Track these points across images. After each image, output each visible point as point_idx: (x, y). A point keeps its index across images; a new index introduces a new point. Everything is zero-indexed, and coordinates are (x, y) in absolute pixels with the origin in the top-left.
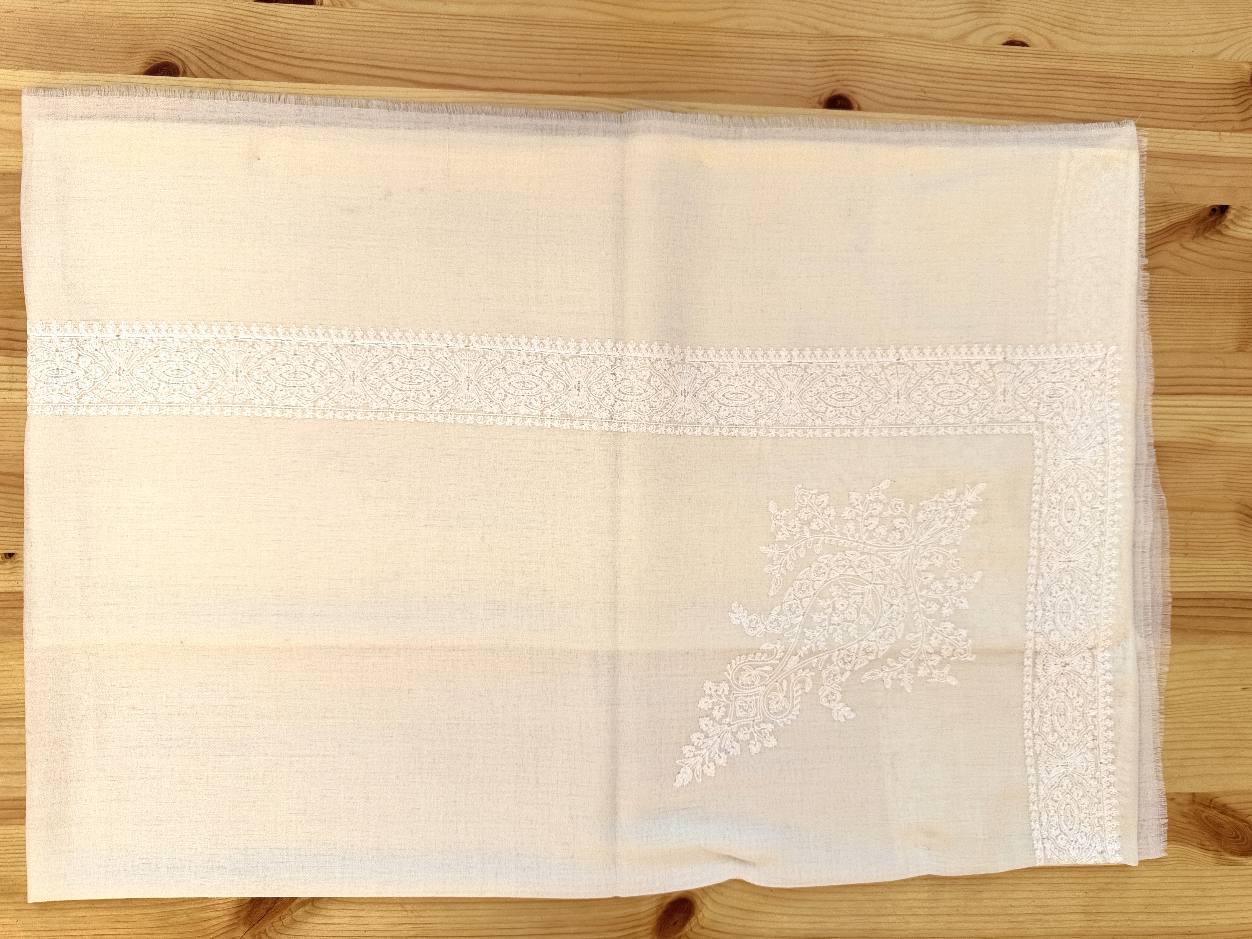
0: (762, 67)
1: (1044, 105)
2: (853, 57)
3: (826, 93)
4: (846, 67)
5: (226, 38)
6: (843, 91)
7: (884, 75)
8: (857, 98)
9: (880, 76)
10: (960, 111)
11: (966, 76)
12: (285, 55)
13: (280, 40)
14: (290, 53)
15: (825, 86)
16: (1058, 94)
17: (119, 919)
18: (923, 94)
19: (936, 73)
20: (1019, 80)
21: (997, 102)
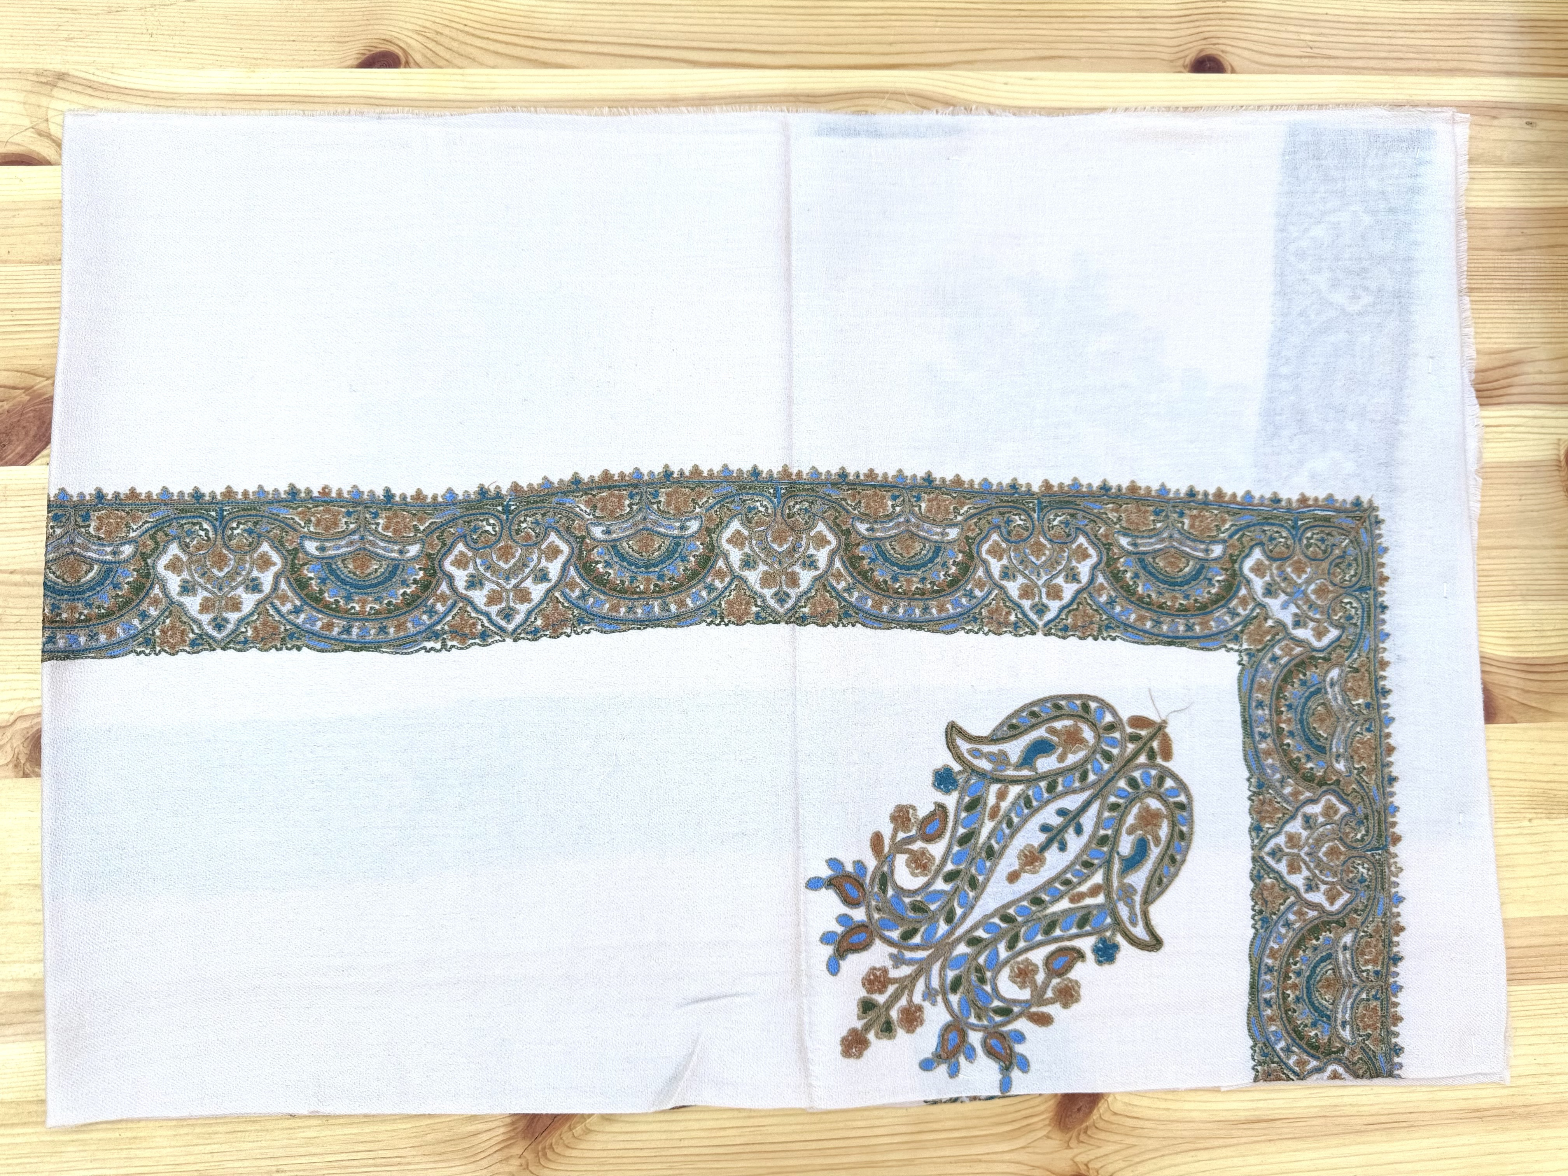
0: (1111, 26)
1: (1456, 56)
2: (1220, 10)
3: (1191, 56)
4: (1213, 23)
5: (457, 20)
6: (1211, 51)
7: (1261, 29)
8: (1228, 59)
9: (1254, 31)
10: (1356, 68)
11: (1360, 26)
12: (529, 37)
13: (522, 19)
14: (536, 34)
15: (1190, 45)
16: (1472, 42)
17: (361, 1138)
18: (1309, 50)
19: (1322, 24)
20: (1423, 28)
21: (1400, 55)
